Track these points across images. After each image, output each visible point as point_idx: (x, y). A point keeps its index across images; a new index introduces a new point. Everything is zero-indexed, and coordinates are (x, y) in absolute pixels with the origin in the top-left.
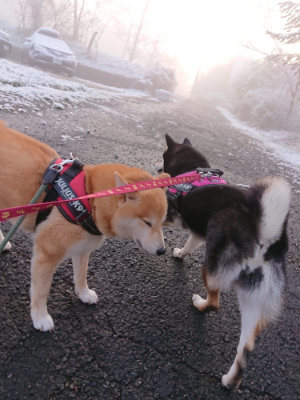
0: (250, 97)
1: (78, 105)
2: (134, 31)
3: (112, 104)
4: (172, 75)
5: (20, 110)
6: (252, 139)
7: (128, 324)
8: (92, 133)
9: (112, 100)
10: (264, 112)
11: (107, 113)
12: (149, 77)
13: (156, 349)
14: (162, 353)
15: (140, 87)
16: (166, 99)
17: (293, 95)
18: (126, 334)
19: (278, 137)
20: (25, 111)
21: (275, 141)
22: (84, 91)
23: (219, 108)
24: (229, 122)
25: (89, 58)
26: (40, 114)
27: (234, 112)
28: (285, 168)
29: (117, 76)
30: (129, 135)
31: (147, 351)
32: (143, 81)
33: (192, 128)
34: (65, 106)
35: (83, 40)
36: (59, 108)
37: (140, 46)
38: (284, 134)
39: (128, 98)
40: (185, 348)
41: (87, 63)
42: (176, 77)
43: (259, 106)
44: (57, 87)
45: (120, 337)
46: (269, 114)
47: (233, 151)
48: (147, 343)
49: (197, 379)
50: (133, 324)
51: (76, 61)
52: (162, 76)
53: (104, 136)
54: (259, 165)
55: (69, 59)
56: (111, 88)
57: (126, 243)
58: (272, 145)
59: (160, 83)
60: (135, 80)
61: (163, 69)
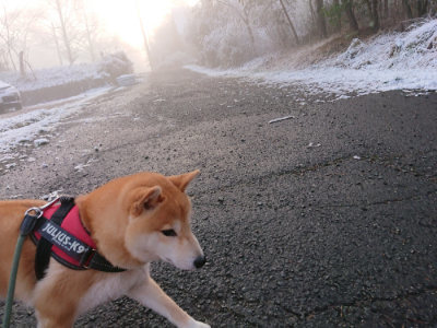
0: (209, 43)
1: (57, 131)
2: (58, 33)
3: (87, 112)
4: (124, 57)
5: (8, 166)
6: (238, 79)
7: (302, 300)
8: (100, 149)
9: (84, 109)
10: (230, 50)
11: (94, 123)
12: (102, 70)
13: (345, 304)
14: (352, 304)
15: (99, 83)
16: (132, 82)
17: (247, 22)
18: (309, 309)
19: (256, 66)
20: (14, 164)
21: (257, 71)
22: (48, 115)
23: (187, 67)
24: (205, 75)
25: (28, 80)
26: (31, 159)
27: (202, 63)
28: (289, 88)
29: (68, 84)
30: (136, 132)
31: (339, 311)
32: (99, 76)
33: (182, 96)
34: (47, 138)
35: (11, 66)
36: (44, 144)
37: (74, 45)
38: (260, 61)
39: (96, 99)
40: (366, 286)
41: (29, 87)
42: (129, 57)
43: (222, 47)
44: (19, 126)
45: (306, 315)
46: (235, 50)
47: (235, 96)
48: (332, 304)
49: (398, 305)
50: (307, 297)
51: (17, 91)
52: (115, 62)
53: (114, 145)
54: (267, 97)
55: (8, 92)
56: (70, 99)
57: (233, 229)
58: (258, 75)
59: (116, 70)
60: (90, 79)
61: (113, 56)
